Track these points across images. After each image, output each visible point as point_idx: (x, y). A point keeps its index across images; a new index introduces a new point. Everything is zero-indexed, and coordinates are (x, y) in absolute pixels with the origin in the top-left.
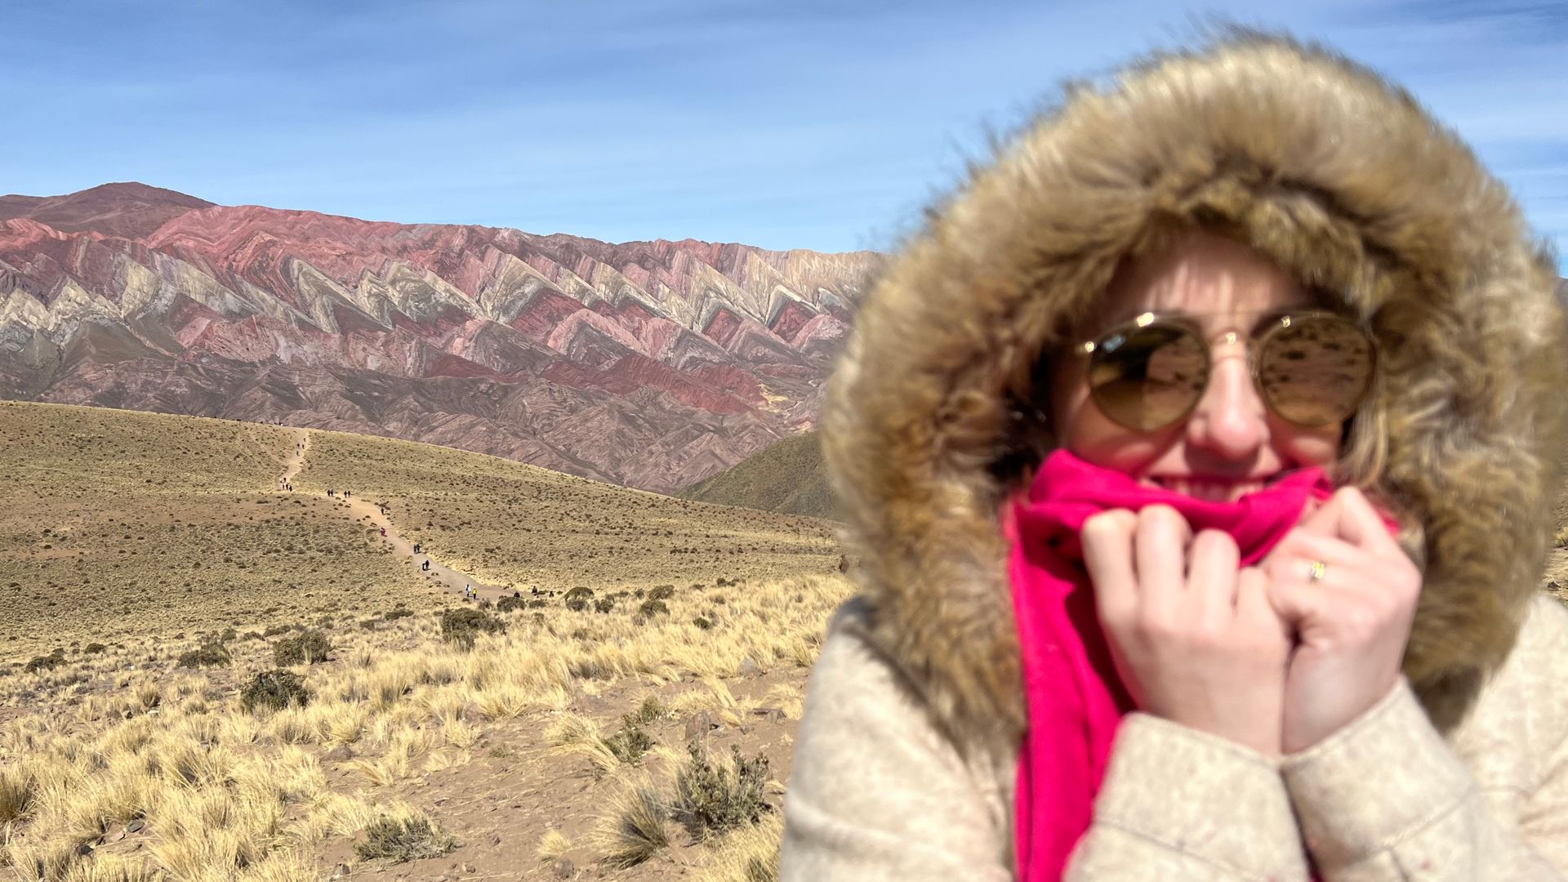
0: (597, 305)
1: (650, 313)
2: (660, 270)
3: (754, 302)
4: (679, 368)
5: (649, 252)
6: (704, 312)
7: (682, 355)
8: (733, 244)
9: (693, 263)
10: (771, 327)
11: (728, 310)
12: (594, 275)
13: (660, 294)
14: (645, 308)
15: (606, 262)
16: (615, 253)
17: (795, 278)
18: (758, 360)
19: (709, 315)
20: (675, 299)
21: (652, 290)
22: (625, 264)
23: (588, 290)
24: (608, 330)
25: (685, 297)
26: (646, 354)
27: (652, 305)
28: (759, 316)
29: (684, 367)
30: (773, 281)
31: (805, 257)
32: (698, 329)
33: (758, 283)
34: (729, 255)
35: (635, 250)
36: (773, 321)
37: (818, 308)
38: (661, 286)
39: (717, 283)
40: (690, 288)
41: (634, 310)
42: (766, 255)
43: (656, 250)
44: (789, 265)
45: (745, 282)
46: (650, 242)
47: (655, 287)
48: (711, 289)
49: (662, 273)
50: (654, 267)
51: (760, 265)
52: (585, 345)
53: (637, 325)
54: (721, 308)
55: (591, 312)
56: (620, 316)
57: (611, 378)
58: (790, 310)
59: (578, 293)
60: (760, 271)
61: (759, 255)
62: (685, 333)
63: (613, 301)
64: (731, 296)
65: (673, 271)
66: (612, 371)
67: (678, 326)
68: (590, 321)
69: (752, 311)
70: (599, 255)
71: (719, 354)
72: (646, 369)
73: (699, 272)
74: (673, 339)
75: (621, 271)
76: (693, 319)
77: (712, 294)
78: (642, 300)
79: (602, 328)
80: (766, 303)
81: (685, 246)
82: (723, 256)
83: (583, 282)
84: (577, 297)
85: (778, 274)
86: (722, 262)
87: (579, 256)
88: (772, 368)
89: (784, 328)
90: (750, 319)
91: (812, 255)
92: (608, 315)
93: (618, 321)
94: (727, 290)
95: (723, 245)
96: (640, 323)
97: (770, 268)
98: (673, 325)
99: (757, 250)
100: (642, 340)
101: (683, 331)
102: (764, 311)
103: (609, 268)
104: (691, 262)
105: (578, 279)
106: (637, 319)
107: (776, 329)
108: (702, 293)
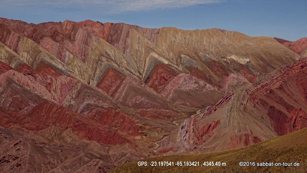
0: (21, 67)
1: (59, 73)
2: (67, 42)
3: (135, 64)
4: (79, 112)
5: (59, 29)
6: (97, 72)
7: (81, 103)
8: (120, 24)
9: (90, 37)
10: (146, 82)
11: (116, 70)
12: (19, 46)
13: (67, 59)
14: (56, 69)
15: (28, 37)
16: (34, 31)
17: (164, 47)
18: (136, 106)
19: (101, 74)
20: (78, 62)
21: (60, 56)
22: (42, 38)
23: (14, 57)
24: (28, 85)
25: (84, 61)
26: (55, 102)
27: (60, 67)
28: (138, 74)
29: (82, 112)
30: (149, 50)
31: (171, 32)
32: (93, 84)
33: (137, 51)
34: (117, 31)
35: (49, 28)
36: (148, 78)
37: (180, 69)
38: (67, 53)
39: (108, 51)
40: (88, 54)
41: (47, 71)
42: (144, 31)
43: (64, 28)
44: (159, 38)
45: (128, 51)
46: (60, 23)
47: (63, 54)
48: (103, 55)
49: (68, 44)
50: (63, 40)
51: (139, 38)
52: (11, 96)
53: (49, 81)
54: (110, 69)
55: (16, 72)
56: (37, 75)
57: (28, 119)
58: (160, 70)
59: (8, 59)
60: (139, 43)
61: (138, 31)
62: (84, 87)
63: (32, 64)
64: (118, 60)
65: (76, 43)
66: (30, 115)
67: (79, 82)
68: (15, 78)
69: (133, 71)
70: (23, 32)
71: (109, 102)
72: (54, 113)
73: (95, 44)
74: (75, 91)
75: (39, 43)
76: (90, 76)
77: (104, 59)
78: (53, 63)
79: (23, 84)
80: (143, 65)
81: (85, 25)
82: (112, 32)
83: (11, 51)
84: (6, 62)
85: (152, 45)
86: (111, 36)
87: (9, 32)
88: (146, 112)
89: (156, 83)
90: (131, 77)
91: (176, 31)
92: (29, 74)
93: (35, 78)
94: (115, 56)
95: (112, 24)
96: (52, 80)
97: (146, 40)
98: (75, 81)
99: (137, 28)
100: (52, 92)
101: (82, 85)
102: (141, 71)
103: (30, 41)
104: (89, 36)
105: (8, 49)
106: (49, 77)
107: (150, 84)
108: (97, 59)
